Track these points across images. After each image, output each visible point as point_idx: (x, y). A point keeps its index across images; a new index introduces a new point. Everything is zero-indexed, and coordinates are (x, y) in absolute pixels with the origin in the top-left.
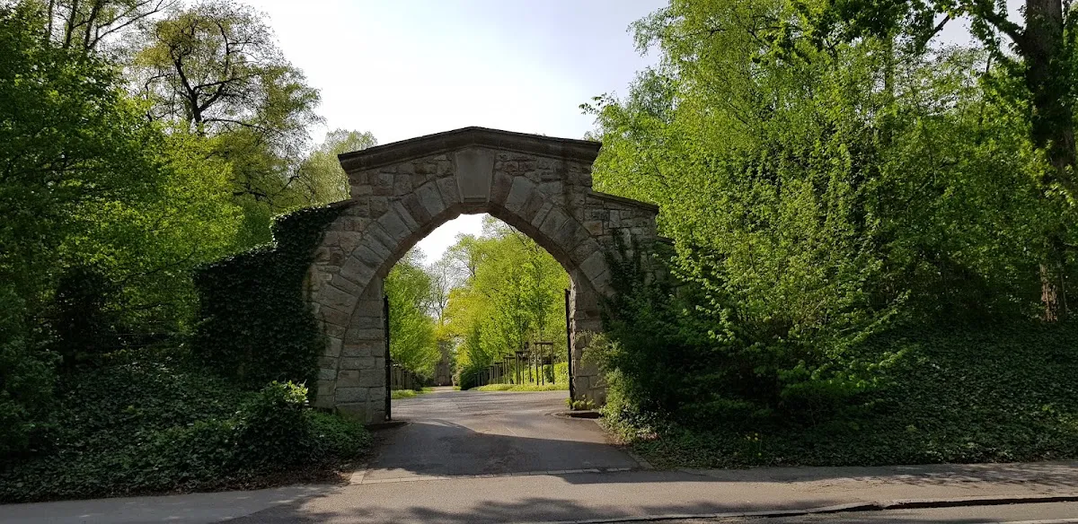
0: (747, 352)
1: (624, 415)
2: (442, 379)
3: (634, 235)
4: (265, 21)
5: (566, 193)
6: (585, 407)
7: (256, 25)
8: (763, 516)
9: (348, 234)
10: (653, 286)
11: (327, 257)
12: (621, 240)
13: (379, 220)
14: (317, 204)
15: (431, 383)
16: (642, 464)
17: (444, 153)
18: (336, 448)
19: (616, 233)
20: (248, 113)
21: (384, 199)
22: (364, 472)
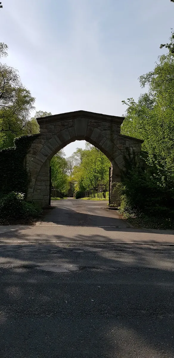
0: (169, 191)
1: (126, 210)
2: (70, 195)
3: (133, 150)
4: (17, 73)
5: (111, 135)
6: (113, 206)
7: (14, 74)
8: (168, 245)
9: (38, 145)
10: (139, 168)
11: (32, 152)
12: (129, 152)
13: (49, 141)
14: (30, 135)
15: (66, 196)
16: (130, 226)
17: (71, 119)
18: (32, 214)
19: (127, 149)
20: (11, 104)
21: (51, 134)
22: (40, 222)
